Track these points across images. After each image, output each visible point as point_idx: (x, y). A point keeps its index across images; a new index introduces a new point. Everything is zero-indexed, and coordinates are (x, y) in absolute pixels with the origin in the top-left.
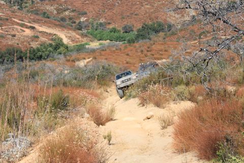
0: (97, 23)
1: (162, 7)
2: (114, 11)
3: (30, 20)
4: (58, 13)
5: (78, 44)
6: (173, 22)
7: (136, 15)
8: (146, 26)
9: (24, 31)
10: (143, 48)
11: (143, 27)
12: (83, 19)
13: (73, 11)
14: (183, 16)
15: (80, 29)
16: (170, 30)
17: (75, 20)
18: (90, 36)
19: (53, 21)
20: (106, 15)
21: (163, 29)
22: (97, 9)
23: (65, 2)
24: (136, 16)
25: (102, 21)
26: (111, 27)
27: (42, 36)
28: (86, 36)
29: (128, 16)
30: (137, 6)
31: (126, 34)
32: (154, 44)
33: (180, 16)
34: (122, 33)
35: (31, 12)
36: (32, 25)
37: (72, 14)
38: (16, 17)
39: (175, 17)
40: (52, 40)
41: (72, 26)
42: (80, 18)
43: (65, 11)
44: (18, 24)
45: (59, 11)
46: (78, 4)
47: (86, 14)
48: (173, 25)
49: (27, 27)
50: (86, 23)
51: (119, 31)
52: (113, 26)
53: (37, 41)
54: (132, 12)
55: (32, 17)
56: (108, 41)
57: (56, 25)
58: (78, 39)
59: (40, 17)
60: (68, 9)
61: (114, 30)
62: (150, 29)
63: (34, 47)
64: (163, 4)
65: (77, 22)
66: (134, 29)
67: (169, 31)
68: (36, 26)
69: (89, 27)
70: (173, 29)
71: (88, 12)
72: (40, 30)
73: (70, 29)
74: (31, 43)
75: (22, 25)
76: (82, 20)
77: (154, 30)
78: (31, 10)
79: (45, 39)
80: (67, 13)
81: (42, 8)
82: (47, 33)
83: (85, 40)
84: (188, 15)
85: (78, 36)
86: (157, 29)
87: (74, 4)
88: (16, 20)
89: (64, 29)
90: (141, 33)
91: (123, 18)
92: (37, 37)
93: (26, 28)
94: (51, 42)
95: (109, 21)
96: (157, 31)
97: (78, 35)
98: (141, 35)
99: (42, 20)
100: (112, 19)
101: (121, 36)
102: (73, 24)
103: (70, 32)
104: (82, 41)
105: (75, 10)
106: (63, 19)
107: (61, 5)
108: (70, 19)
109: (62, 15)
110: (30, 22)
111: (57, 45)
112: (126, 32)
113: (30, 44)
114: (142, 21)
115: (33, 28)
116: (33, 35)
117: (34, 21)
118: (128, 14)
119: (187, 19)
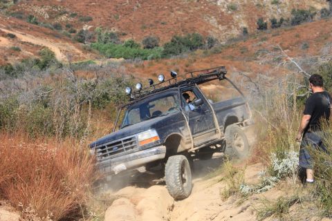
0: (107, 34)
1: (200, 14)
2: (132, 18)
3: (9, 26)
4: (51, 18)
5: (78, 62)
6: (215, 37)
7: (163, 24)
8: (177, 39)
10: (178, 67)
11: (172, 41)
12: (86, 27)
13: (73, 15)
14: (229, 27)
15: (82, 41)
16: (212, 46)
17: (75, 29)
18: (96, 51)
19: (43, 28)
20: (120, 23)
21: (201, 45)
22: (107, 14)
23: (62, 3)
24: (162, 26)
25: (114, 30)
26: (127, 39)
27: (26, 48)
28: (90, 51)
29: (151, 25)
30: (164, 12)
31: (148, 51)
32: (195, 61)
33: (225, 27)
34: (142, 48)
35: (12, 14)
36: (11, 32)
37: (71, 20)
39: (218, 29)
40: (39, 54)
41: (70, 36)
42: (81, 26)
43: (61, 14)
45: (53, 15)
46: (80, 6)
47: (91, 19)
48: (217, 40)
50: (91, 33)
51: (138, 46)
52: (130, 38)
53: (17, 56)
54: (157, 20)
55: (12, 22)
56: (122, 59)
57: (47, 35)
58: (78, 54)
59: (24, 22)
60: (65, 13)
61: (132, 44)
62: (183, 44)
63: (12, 64)
64: (201, 10)
65: (78, 30)
66: (160, 44)
67: (210, 48)
68: (18, 34)
69: (94, 38)
70: (215, 45)
71: (94, 17)
72: (23, 40)
73: (67, 41)
74: (9, 58)
76: (84, 29)
77: (188, 46)
78: (12, 11)
79: (29, 53)
80: (64, 18)
81: (28, 10)
82: (33, 45)
83: (88, 57)
84: (237, 26)
85: (78, 51)
86: (194, 44)
87: (75, 6)
89: (58, 40)
90: (170, 49)
91: (145, 28)
92: (18, 50)
93: (3, 36)
94: (37, 57)
95: (124, 32)
96: (193, 48)
97: (79, 48)
98: (171, 53)
99: (26, 26)
100: (128, 29)
101: (141, 53)
102: (72, 34)
103: (67, 44)
104: (84, 58)
105: (75, 15)
106: (57, 27)
107: (56, 6)
108: (68, 26)
109: (56, 21)
110: (8, 28)
111: (46, 62)
112: (148, 47)
113: (6, 60)
114: (172, 32)
115: (13, 37)
116: (11, 46)
117: (15, 27)
118: (151, 22)
119: (235, 32)
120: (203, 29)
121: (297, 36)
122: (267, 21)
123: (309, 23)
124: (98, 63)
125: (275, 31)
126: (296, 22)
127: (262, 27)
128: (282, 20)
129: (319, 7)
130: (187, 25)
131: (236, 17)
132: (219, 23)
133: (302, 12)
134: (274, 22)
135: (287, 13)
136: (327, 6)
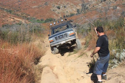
0: (33, 18)
1: (52, 14)
2: (38, 15)
4: (22, 15)
6: (55, 19)
9: (11, 19)
10: (48, 24)
12: (29, 17)
13: (26, 14)
14: (58, 17)
15: (28, 20)
16: (54, 21)
19: (20, 17)
22: (33, 14)
24: (44, 17)
25: (35, 17)
26: (37, 19)
27: (16, 21)
28: (30, 21)
30: (45, 14)
33: (57, 17)
35: (13, 14)
37: (26, 15)
38: (9, 15)
44: (9, 17)
46: (27, 13)
47: (30, 15)
49: (12, 18)
51: (39, 20)
53: (15, 23)
55: (14, 16)
59: (16, 16)
61: (38, 20)
62: (49, 20)
65: (27, 17)
66: (44, 20)
68: (15, 18)
69: (30, 19)
73: (25, 19)
75: (10, 18)
80: (24, 15)
81: (17, 13)
82: (18, 20)
85: (27, 22)
88: (9, 16)
90: (46, 21)
94: (19, 23)
96: (51, 21)
100: (37, 17)
101: (40, 22)
106: (23, 17)
107: (23, 13)
108: (25, 17)
109: (23, 16)
111: (21, 24)
112: (42, 21)
114: (47, 18)
115: (14, 19)
118: (42, 16)
119: (59, 18)
120: (53, 17)
121: (71, 19)
122: (65, 16)
123: (74, 16)
124: (31, 24)
125: (67, 18)
126: (71, 16)
127: (64, 17)
128: (68, 15)
129: (75, 13)
130: (49, 16)
131: (59, 15)
132: (56, 16)
133: (72, 14)
134: (67, 16)
135: (69, 14)
136: (77, 13)
